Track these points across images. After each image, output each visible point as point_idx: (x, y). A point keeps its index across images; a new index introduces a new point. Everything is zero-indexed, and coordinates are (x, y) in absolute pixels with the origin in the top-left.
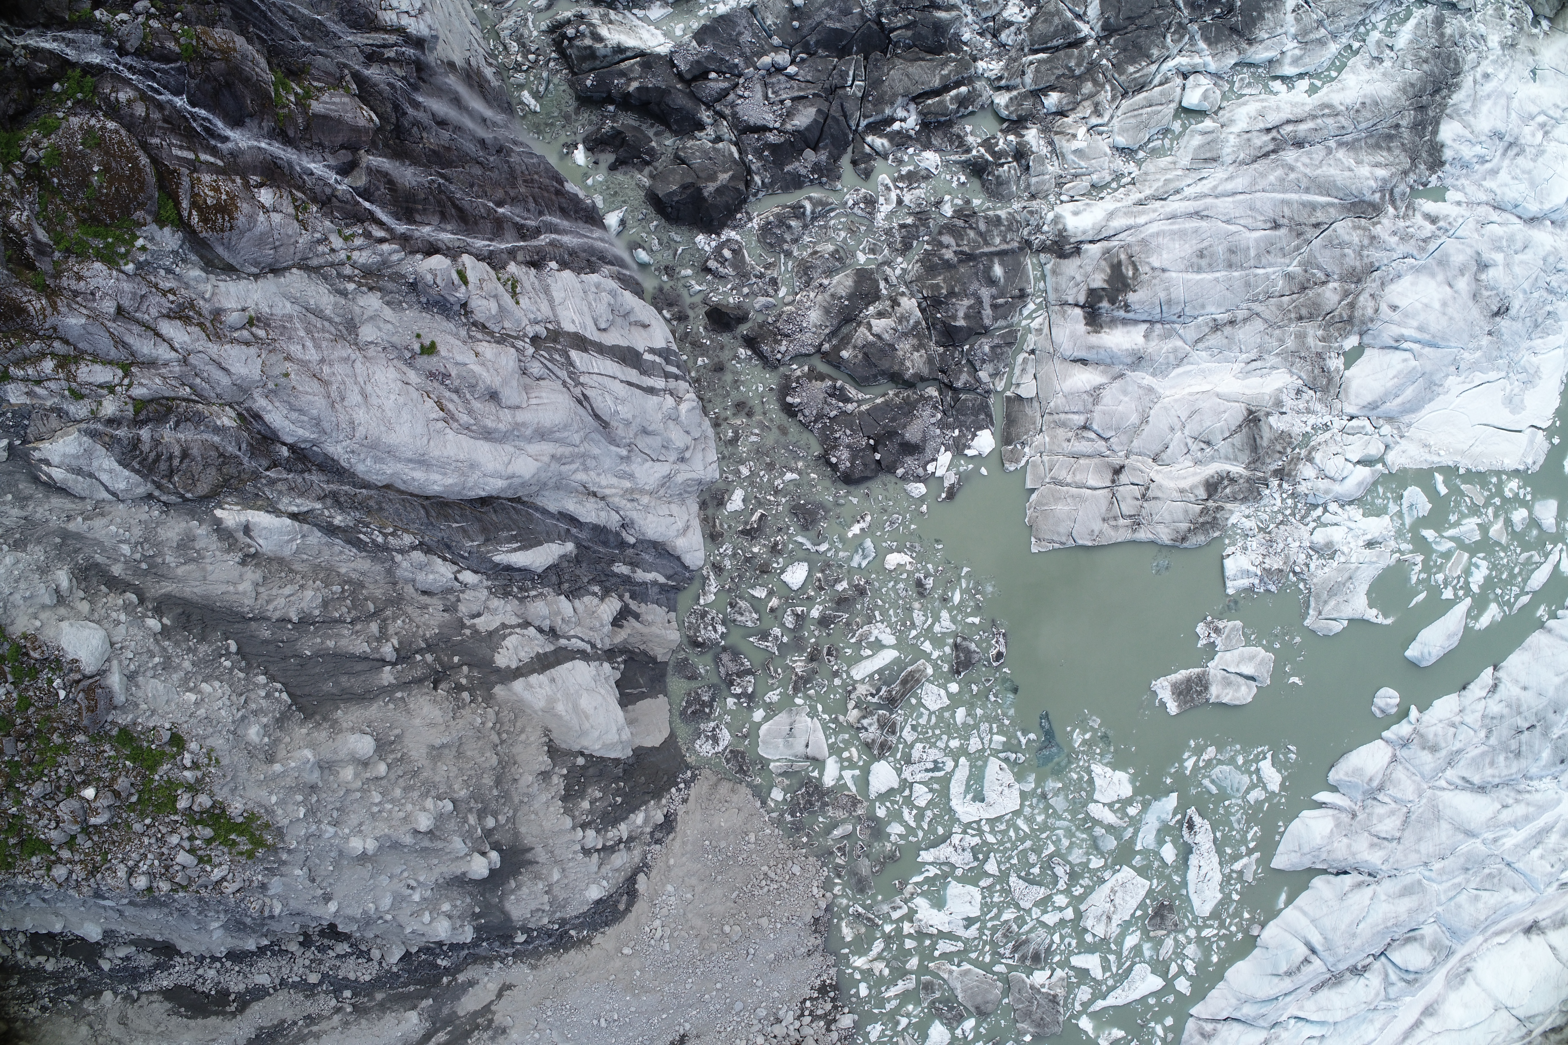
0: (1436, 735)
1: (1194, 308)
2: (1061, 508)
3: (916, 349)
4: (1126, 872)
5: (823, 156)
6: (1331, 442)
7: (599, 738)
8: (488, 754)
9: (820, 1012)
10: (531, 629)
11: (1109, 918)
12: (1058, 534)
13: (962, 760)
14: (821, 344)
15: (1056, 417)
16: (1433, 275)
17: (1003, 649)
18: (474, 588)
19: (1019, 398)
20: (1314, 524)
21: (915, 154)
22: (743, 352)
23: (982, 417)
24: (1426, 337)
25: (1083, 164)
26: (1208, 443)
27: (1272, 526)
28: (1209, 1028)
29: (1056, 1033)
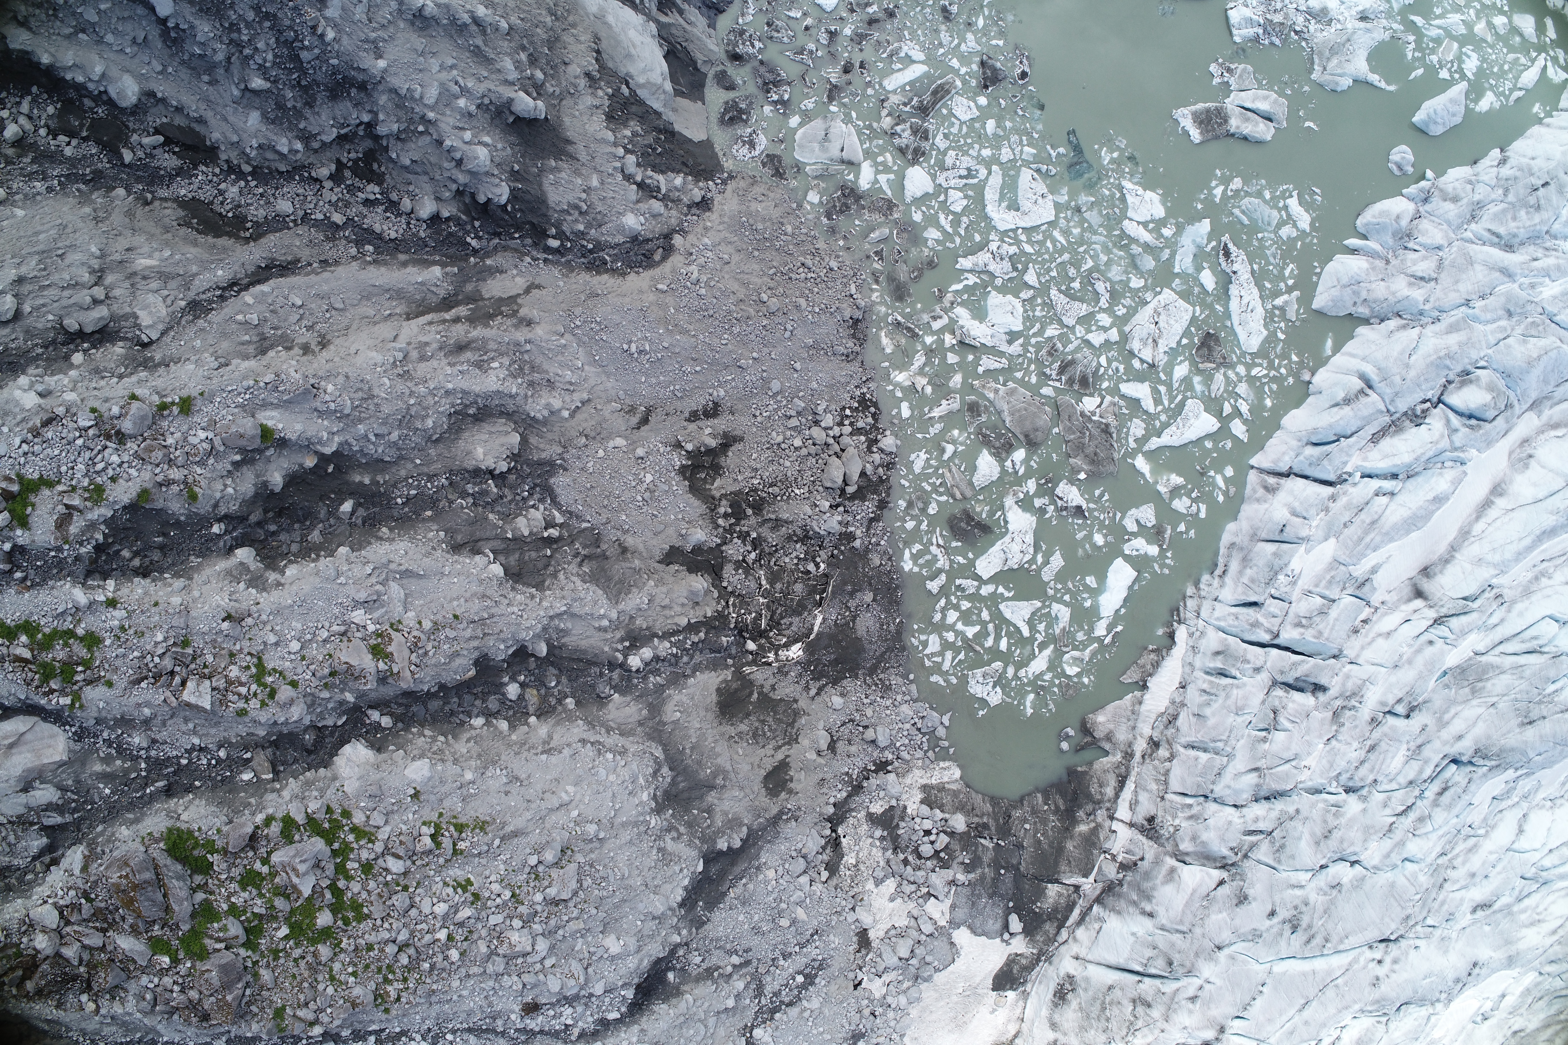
0: (1454, 190)
4: (1167, 295)
28: (1272, 480)
29: (1111, 474)
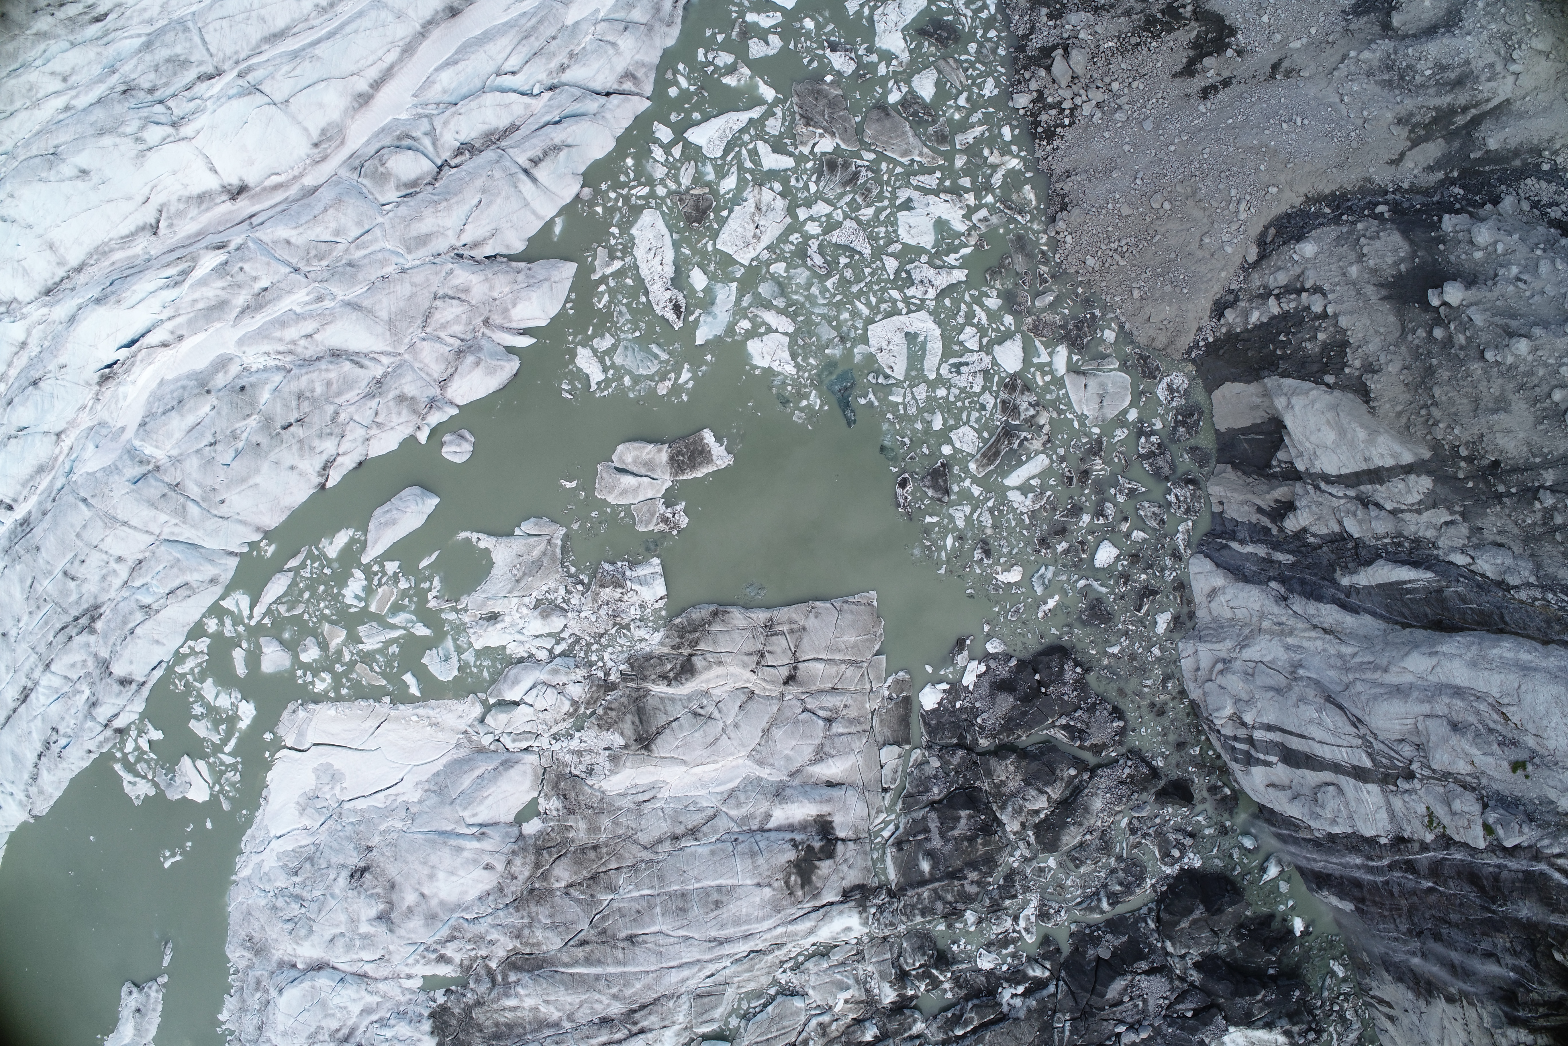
0: (399, 413)
1: (723, 851)
2: (851, 638)
3: (1003, 783)
4: (744, 257)
5: (1091, 953)
6: (551, 722)
7: (1313, 402)
8: (1444, 398)
9: (1054, 112)
10: (1389, 506)
11: (758, 208)
12: (852, 612)
13: (932, 376)
14: (1091, 778)
15: (860, 728)
16: (442, 903)
17: (899, 491)
18: (1453, 549)
19: (898, 743)
20: (565, 635)
21: (1000, 965)
22: (1160, 763)
23: (933, 722)
24: (453, 842)
25: (839, 977)
26: (696, 714)
27: (613, 631)
28: (628, 86)
29: (800, 82)
